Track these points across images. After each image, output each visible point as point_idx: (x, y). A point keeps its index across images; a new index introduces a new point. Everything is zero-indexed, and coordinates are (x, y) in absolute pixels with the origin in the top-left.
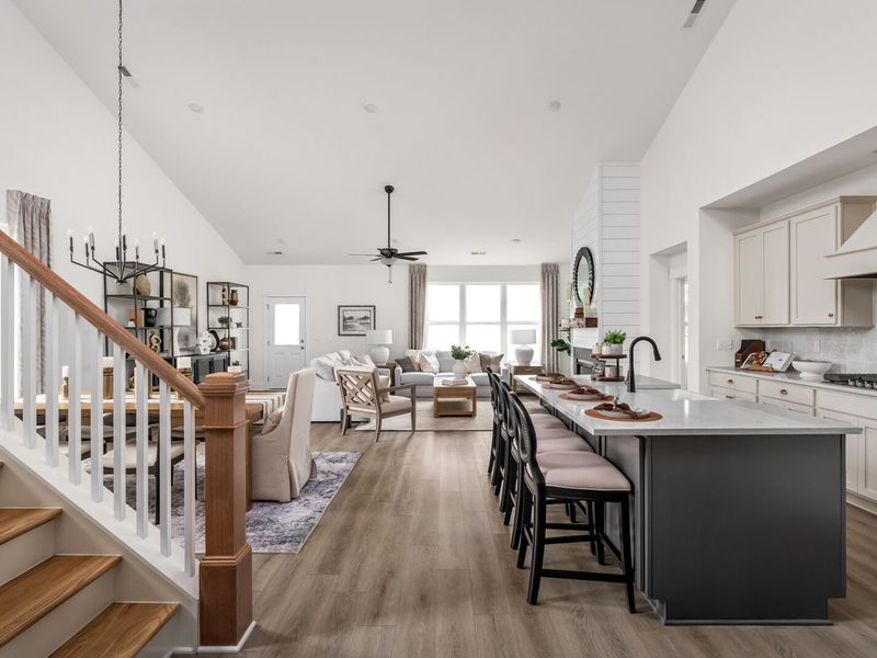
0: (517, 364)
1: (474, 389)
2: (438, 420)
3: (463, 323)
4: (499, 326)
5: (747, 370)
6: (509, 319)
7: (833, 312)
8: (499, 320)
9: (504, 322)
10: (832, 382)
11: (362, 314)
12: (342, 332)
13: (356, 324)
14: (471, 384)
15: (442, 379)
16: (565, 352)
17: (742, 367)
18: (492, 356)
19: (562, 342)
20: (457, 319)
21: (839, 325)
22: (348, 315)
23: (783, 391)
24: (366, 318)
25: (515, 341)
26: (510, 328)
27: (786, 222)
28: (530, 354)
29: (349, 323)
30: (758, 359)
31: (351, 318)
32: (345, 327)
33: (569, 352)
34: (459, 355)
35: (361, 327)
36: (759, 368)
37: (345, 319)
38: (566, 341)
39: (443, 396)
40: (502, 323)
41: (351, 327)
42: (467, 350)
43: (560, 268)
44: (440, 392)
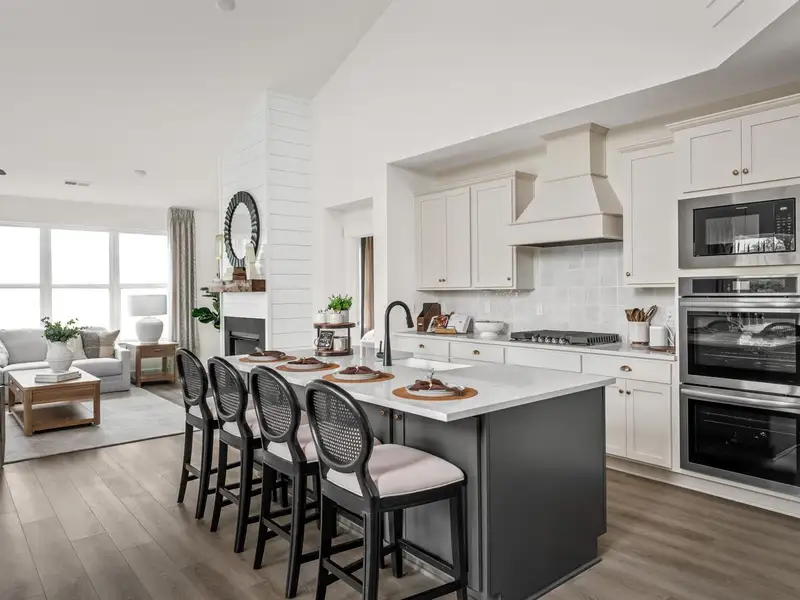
0: (139, 344)
1: (97, 385)
2: (36, 439)
3: (46, 285)
4: (106, 292)
5: (433, 333)
6: (123, 280)
7: (510, 277)
8: (106, 281)
9: (114, 285)
10: (517, 339)
14: (87, 377)
15: (33, 374)
16: (211, 323)
17: (429, 330)
18: (100, 333)
19: (205, 310)
20: (36, 280)
21: (515, 288)
23: (476, 352)
25: (136, 312)
26: (125, 294)
27: (467, 189)
28: (158, 328)
30: (442, 322)
33: (217, 324)
34: (57, 335)
36: (443, 330)
38: (212, 310)
39: (40, 401)
40: (111, 285)
42: (70, 327)
43: (197, 216)
44: (35, 394)
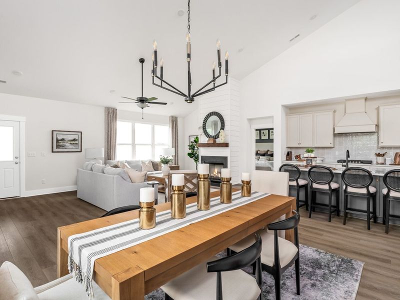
3: (134, 145)
4: (151, 147)
6: (155, 143)
7: (331, 143)
8: (151, 143)
11: (72, 137)
12: (55, 150)
13: (67, 144)
19: (192, 154)
21: (333, 146)
22: (60, 137)
24: (74, 140)
29: (61, 143)
31: (63, 140)
32: (58, 146)
35: (71, 146)
37: (57, 140)
40: (153, 144)
41: (63, 146)
43: (178, 119)
